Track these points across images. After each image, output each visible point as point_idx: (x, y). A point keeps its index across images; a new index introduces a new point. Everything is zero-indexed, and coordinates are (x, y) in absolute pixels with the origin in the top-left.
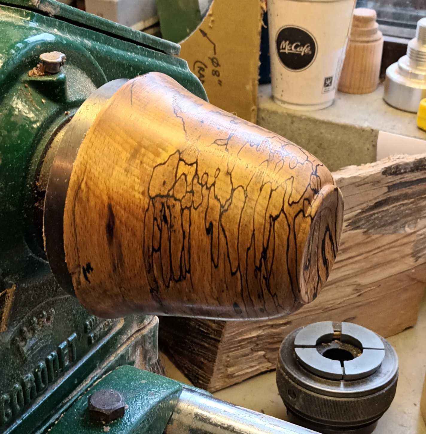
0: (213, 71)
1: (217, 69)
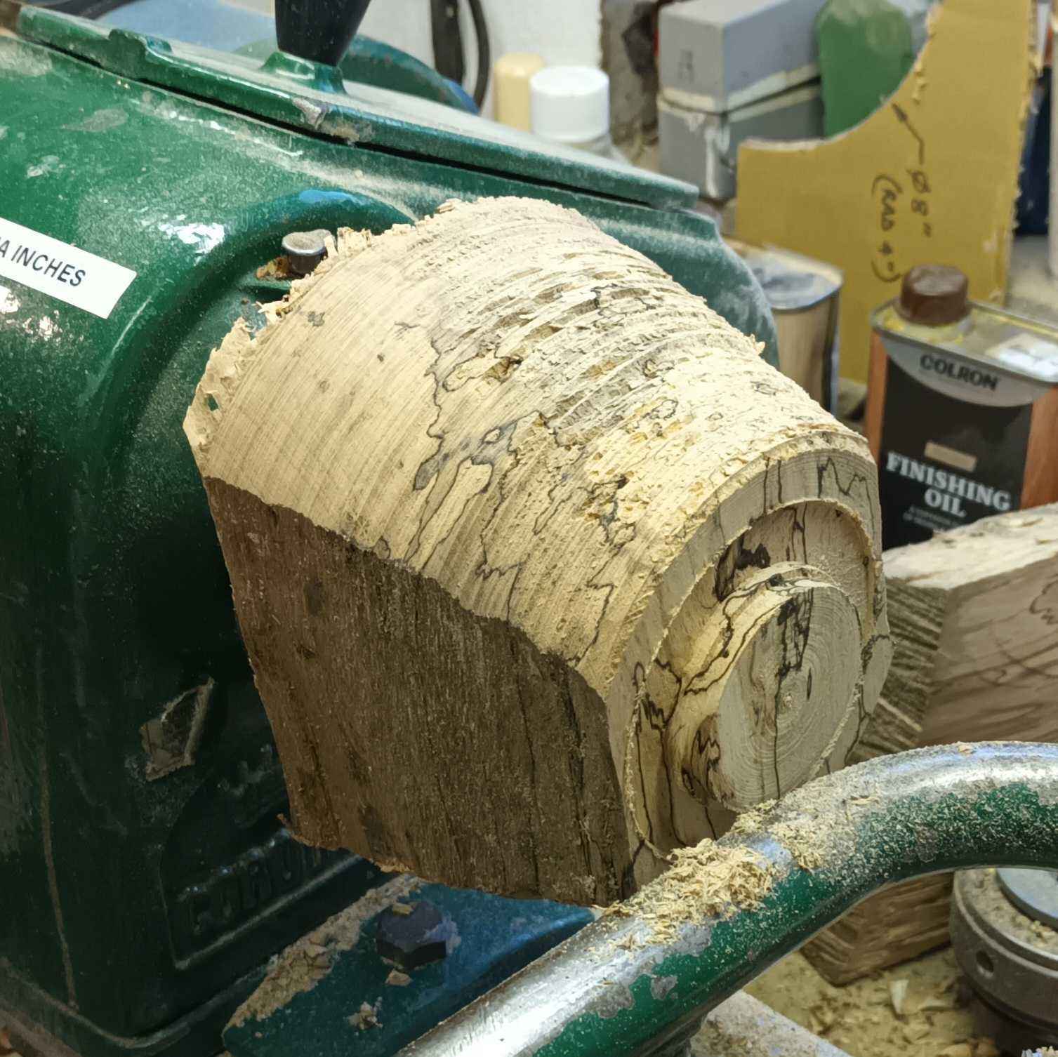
0: (914, 201)
1: (924, 197)
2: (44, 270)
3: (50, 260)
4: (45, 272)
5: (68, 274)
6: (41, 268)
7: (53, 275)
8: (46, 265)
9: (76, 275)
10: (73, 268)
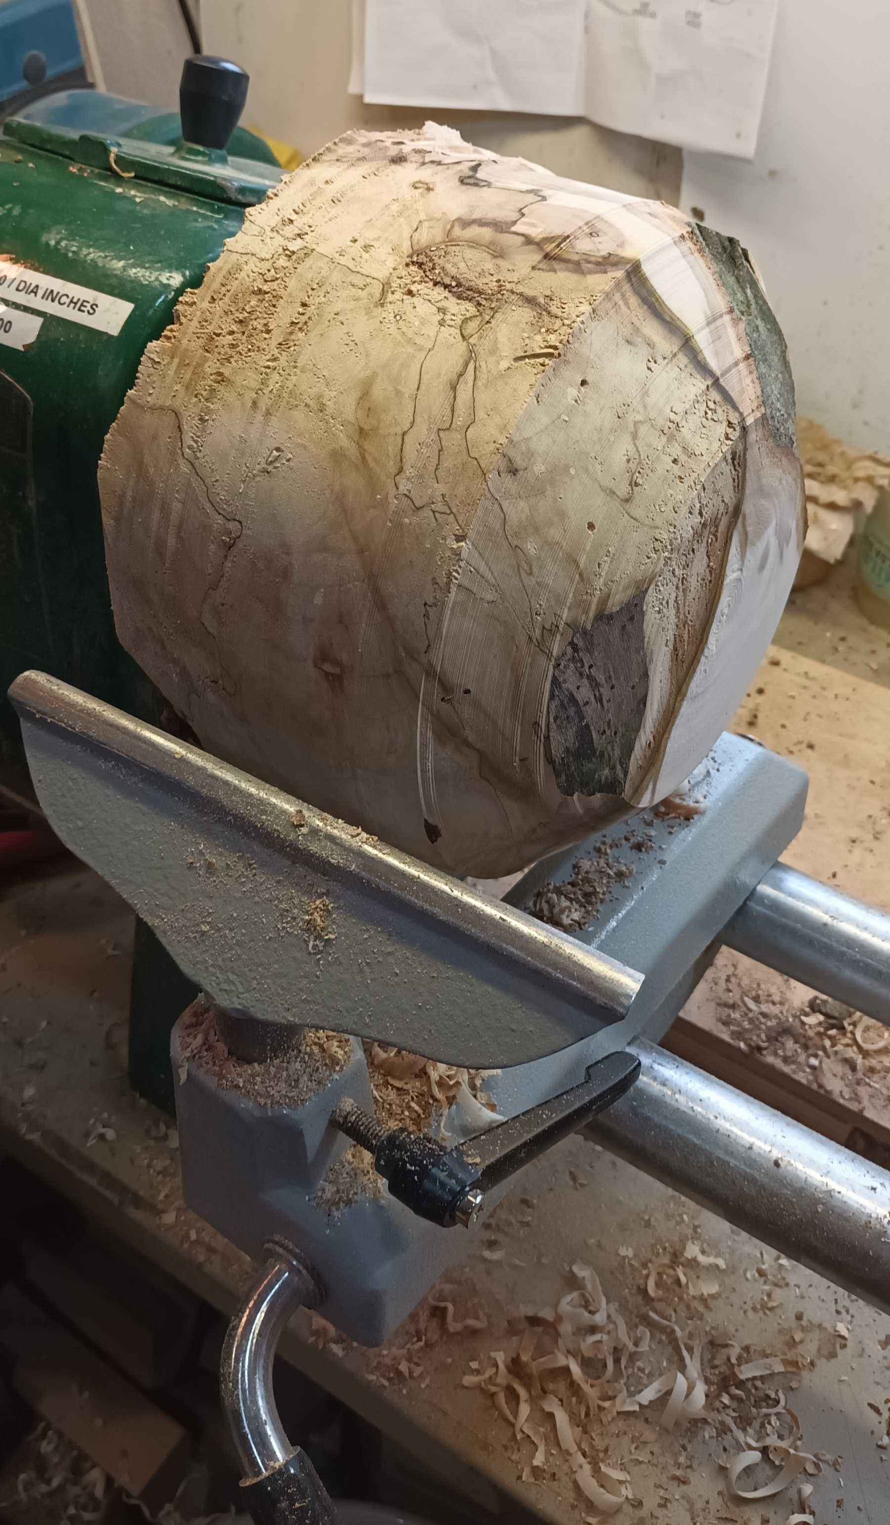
2: (67, 304)
4: (68, 306)
5: (85, 307)
6: (64, 303)
7: (74, 308)
8: (68, 301)
9: (91, 307)
10: (88, 302)
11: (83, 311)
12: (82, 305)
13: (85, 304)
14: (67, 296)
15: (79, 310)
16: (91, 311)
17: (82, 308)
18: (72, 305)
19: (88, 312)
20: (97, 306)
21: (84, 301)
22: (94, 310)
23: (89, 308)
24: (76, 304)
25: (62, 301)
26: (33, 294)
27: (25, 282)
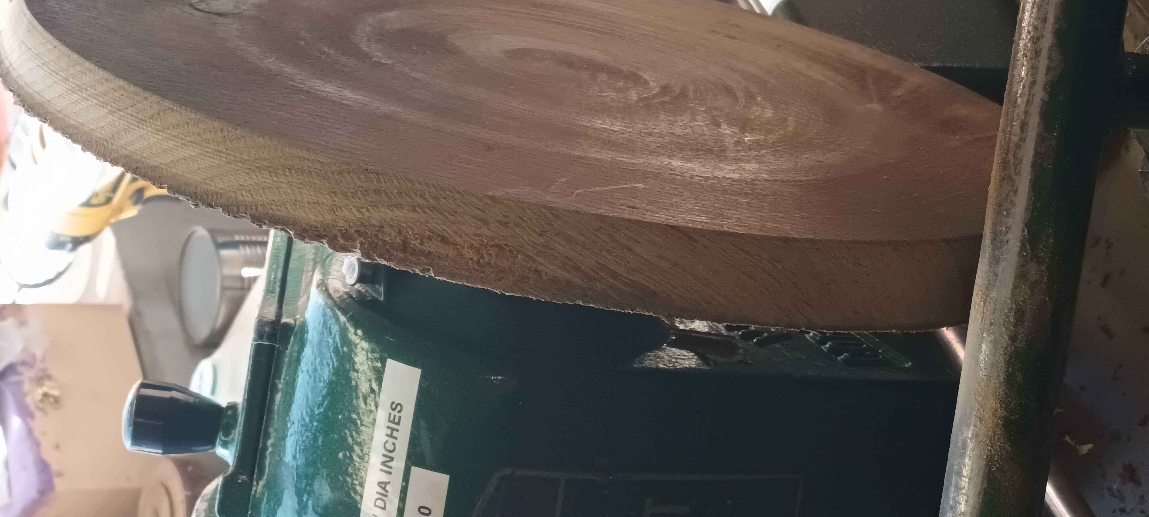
2: (394, 441)
3: (387, 438)
4: (396, 438)
5: (395, 416)
6: (394, 444)
7: (397, 431)
8: (391, 440)
9: (394, 410)
10: (390, 414)
11: (400, 417)
12: (393, 422)
13: (392, 419)
14: (387, 442)
15: (398, 424)
16: (399, 408)
17: (397, 420)
18: (395, 434)
19: (399, 412)
20: (393, 403)
21: (389, 421)
22: (398, 404)
23: (395, 413)
24: (393, 430)
25: (392, 448)
26: (388, 488)
27: (377, 499)
